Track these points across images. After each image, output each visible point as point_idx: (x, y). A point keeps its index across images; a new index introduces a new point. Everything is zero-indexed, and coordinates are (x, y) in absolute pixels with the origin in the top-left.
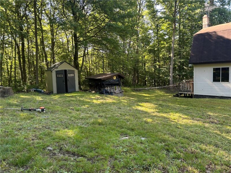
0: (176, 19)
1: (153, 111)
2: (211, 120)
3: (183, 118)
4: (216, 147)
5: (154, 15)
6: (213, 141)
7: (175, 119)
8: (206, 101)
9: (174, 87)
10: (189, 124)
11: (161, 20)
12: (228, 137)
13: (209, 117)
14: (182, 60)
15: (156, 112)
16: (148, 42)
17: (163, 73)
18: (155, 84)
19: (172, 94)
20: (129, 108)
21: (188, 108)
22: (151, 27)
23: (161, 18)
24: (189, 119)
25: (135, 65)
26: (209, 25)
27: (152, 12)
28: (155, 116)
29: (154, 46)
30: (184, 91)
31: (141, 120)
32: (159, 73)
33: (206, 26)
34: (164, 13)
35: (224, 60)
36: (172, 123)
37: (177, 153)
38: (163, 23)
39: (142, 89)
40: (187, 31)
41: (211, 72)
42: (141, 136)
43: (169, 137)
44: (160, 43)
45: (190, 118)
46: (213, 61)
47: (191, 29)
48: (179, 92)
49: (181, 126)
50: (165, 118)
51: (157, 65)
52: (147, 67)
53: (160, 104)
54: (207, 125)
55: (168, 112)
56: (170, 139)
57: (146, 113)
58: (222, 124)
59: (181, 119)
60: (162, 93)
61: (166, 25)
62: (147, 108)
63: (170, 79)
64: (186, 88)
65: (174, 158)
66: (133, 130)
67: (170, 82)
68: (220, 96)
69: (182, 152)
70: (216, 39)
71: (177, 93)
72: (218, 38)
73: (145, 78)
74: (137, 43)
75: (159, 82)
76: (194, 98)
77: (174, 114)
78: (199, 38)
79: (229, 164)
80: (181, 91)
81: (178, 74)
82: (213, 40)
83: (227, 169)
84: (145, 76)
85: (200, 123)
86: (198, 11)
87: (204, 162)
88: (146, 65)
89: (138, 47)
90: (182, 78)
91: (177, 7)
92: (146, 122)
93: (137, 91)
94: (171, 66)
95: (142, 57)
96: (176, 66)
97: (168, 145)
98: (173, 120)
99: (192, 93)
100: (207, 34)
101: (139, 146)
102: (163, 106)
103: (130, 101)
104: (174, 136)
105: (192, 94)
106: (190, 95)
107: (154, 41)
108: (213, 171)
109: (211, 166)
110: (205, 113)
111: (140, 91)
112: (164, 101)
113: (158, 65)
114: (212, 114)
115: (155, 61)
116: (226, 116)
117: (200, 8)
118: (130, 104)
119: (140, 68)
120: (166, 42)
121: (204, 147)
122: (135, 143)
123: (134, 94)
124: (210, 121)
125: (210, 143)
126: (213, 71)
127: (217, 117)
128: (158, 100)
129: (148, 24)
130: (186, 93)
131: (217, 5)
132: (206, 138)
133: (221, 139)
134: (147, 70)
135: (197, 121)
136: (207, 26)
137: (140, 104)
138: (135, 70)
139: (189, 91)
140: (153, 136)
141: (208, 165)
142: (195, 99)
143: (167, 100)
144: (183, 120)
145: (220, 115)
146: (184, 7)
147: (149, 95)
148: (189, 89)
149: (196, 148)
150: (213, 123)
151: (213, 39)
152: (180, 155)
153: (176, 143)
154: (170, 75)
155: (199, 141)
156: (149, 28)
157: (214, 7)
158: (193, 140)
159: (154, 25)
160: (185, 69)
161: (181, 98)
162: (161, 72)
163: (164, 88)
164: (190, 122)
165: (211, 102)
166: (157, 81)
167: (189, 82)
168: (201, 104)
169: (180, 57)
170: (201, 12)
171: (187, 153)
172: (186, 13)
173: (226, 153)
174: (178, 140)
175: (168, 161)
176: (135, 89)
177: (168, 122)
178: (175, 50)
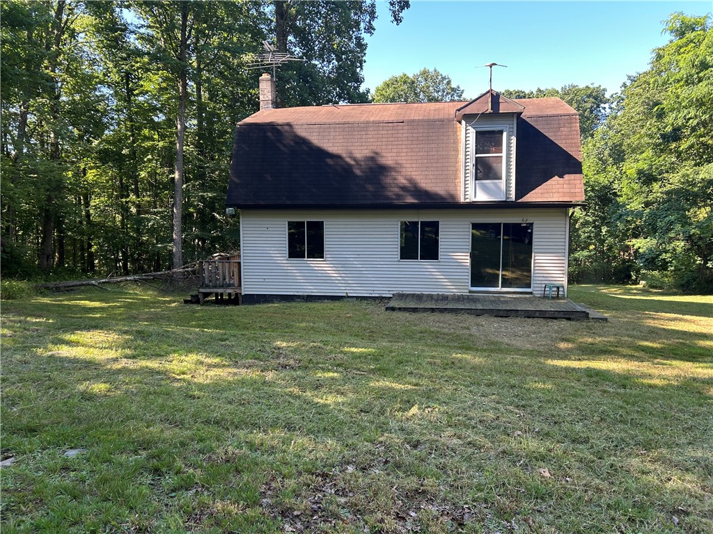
0: (186, 66)
1: (115, 356)
2: (281, 360)
3: (210, 366)
4: (289, 430)
5: (116, 39)
6: (281, 415)
7: (184, 373)
8: (272, 309)
9: (186, 275)
10: (225, 381)
11: (138, 59)
12: (316, 400)
13: (277, 353)
14: (210, 195)
15: (126, 357)
16: (97, 127)
17: (152, 231)
18: (125, 266)
19: (179, 295)
20: (18, 357)
21: (225, 334)
22: (105, 75)
23: (139, 53)
24: (224, 365)
25: (49, 199)
26: (277, 104)
27: (106, 25)
28: (119, 371)
29: (119, 141)
30: (215, 287)
31: (65, 391)
32: (137, 231)
33: (268, 103)
34: (149, 40)
35: (311, 202)
36: (176, 385)
37: (184, 473)
38: (148, 70)
39: (78, 283)
40: (220, 109)
41: (284, 233)
42: (67, 446)
43: (162, 431)
44: (139, 134)
45: (227, 364)
46: (289, 202)
47: (230, 106)
48: (202, 290)
49: (200, 390)
50: (152, 372)
51: (130, 205)
52: (96, 207)
53: (138, 332)
54: (270, 376)
55: (163, 353)
56: (167, 434)
57: (88, 364)
58: (306, 368)
59: (202, 370)
60: (148, 295)
61: (157, 78)
62: (92, 350)
63: (175, 248)
64: (221, 276)
65: (173, 491)
66: (32, 431)
67: (175, 260)
68: (305, 294)
69: (201, 467)
70: (292, 143)
71: (194, 293)
72: (296, 143)
73: (91, 246)
74: (53, 124)
75: (138, 260)
76: (243, 303)
77: (183, 357)
78: (251, 134)
79: (314, 469)
80: (207, 286)
81: (197, 237)
82: (285, 146)
83: (310, 482)
84: (89, 239)
85: (253, 374)
86: (248, 57)
87: (257, 478)
88: (92, 203)
89: (56, 138)
90: (209, 248)
91: (190, 31)
92: (88, 397)
93: (57, 290)
94: (175, 211)
95: (76, 175)
96: (191, 210)
97: (157, 457)
98: (178, 377)
99: (238, 291)
100: (272, 127)
101: (56, 481)
102: (150, 335)
103: (28, 330)
104: (180, 424)
105: (237, 294)
106: (232, 298)
107: (118, 124)
108: (277, 496)
109: (273, 485)
110: (269, 343)
111: (69, 290)
112: (154, 319)
113: (134, 203)
114: (284, 344)
115: (124, 190)
116: (315, 344)
117: (254, 50)
118: (24, 342)
119: (68, 212)
120: (158, 132)
121: (258, 437)
122: (41, 473)
123: (47, 305)
124: (279, 364)
125: (274, 424)
126: (289, 229)
127: (295, 351)
128: (134, 319)
129: (93, 62)
130: (220, 291)
131: (295, 53)
132: (265, 411)
133: (300, 408)
134: (95, 218)
135: (247, 368)
136: (270, 105)
137: (68, 337)
138: (46, 216)
139: (229, 286)
140: (110, 438)
141: (266, 484)
142: (246, 306)
143: (163, 318)
144: (207, 371)
145: (304, 345)
146: (208, 36)
147: (104, 305)
148: (230, 278)
149: (239, 447)
150: (286, 367)
151: (285, 142)
152: (194, 476)
153: (183, 444)
154: (174, 236)
155: (247, 423)
156: (98, 77)
157: (287, 58)
158: (233, 423)
159: (115, 70)
160: (219, 221)
161: (207, 308)
162: (145, 226)
163: (155, 277)
164: (225, 374)
165: (284, 313)
166: (132, 255)
167: (228, 258)
168: (259, 319)
169: (203, 184)
170: (256, 62)
171: (212, 466)
172: (215, 55)
173: (310, 440)
174: (189, 433)
175: (155, 503)
176: (52, 284)
177: (163, 383)
178: (186, 160)
